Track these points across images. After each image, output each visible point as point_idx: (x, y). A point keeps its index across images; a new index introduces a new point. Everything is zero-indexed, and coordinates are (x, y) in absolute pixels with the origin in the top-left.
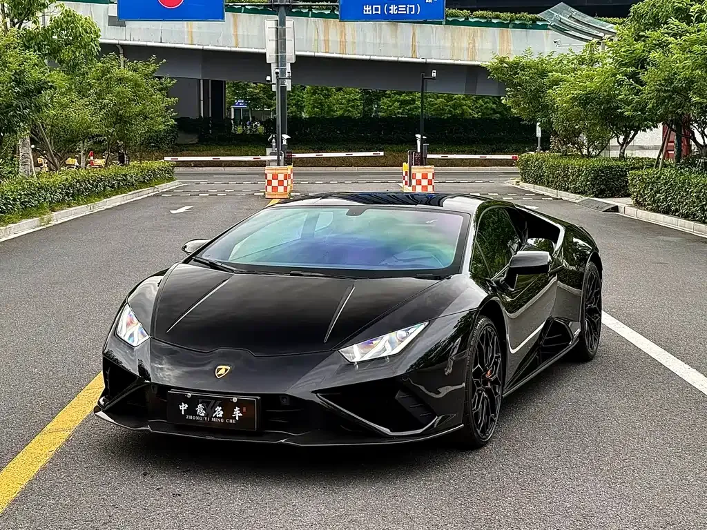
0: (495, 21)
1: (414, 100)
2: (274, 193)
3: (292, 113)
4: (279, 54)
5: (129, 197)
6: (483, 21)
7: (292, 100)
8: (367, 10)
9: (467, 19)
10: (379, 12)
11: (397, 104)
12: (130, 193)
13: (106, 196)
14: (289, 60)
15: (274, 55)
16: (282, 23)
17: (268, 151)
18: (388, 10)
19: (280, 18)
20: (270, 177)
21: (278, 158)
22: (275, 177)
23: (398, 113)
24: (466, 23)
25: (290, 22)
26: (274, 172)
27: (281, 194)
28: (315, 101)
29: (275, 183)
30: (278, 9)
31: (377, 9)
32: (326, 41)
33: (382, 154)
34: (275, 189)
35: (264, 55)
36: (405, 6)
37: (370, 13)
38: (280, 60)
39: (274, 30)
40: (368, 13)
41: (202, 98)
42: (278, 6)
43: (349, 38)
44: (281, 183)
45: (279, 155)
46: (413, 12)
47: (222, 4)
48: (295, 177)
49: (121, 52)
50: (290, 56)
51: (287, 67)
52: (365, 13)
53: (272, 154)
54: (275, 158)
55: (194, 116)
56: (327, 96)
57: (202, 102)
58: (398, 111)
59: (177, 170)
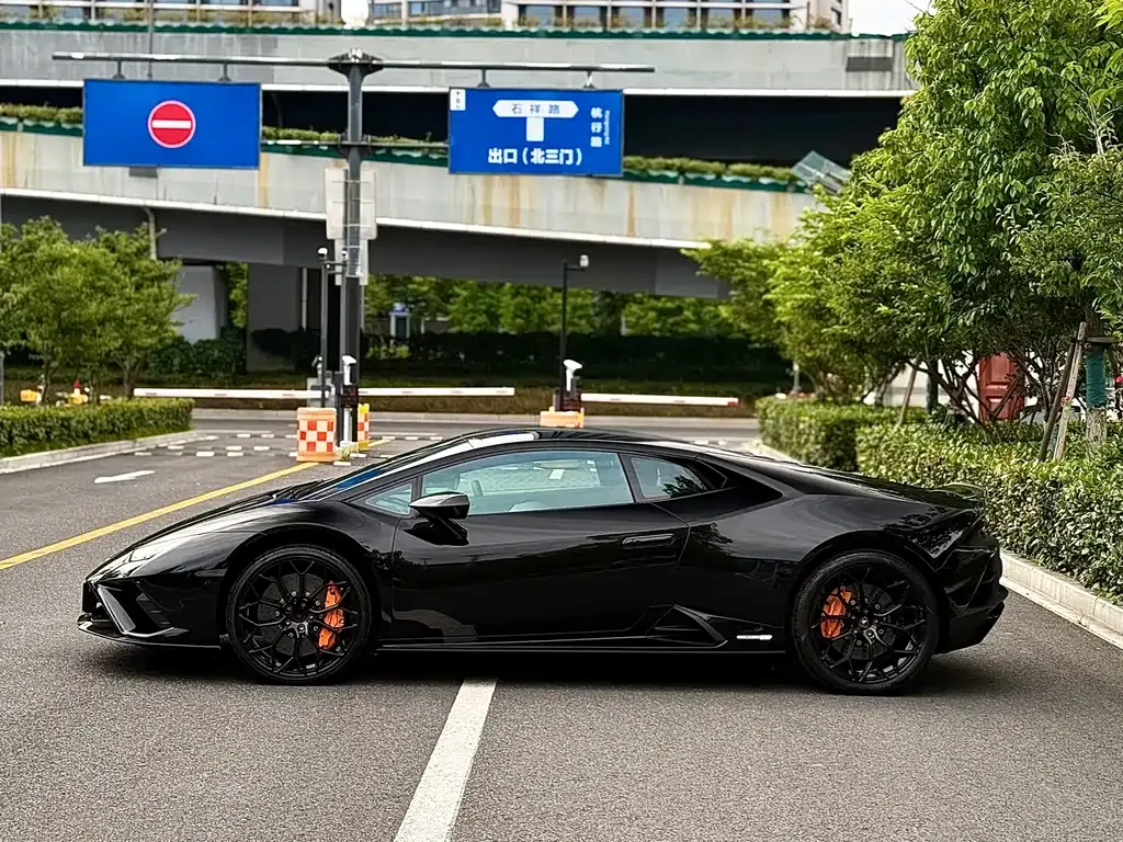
0: (764, 181)
1: (679, 310)
2: (310, 453)
3: (480, 325)
4: (349, 225)
5: (68, 455)
6: (745, 180)
7: (480, 304)
8: (495, 156)
9: (719, 175)
10: (514, 160)
11: (652, 315)
12: (70, 449)
13: (13, 453)
14: (365, 234)
15: (341, 226)
16: (354, 174)
17: (311, 382)
18: (529, 157)
19: (351, 165)
20: (303, 426)
21: (323, 394)
22: (312, 426)
23: (655, 329)
24: (718, 183)
25: (369, 171)
26: (310, 417)
27: (321, 454)
28: (518, 307)
29: (312, 436)
30: (348, 153)
31: (510, 155)
32: (487, 209)
33: (510, 391)
34: (311, 446)
35: (321, 225)
36: (556, 151)
37: (500, 161)
38: (351, 235)
39: (342, 186)
40: (495, 161)
41: (305, 298)
42: (349, 147)
43: (525, 205)
44: (322, 437)
45: (324, 388)
46: (570, 162)
47: (257, 142)
48: (373, 428)
49: (152, 219)
50: (368, 230)
51: (361, 247)
52: (490, 160)
53: (313, 388)
54: (318, 394)
55: (290, 327)
56: (539, 299)
57: (304, 305)
58: (654, 325)
59: (196, 414)
